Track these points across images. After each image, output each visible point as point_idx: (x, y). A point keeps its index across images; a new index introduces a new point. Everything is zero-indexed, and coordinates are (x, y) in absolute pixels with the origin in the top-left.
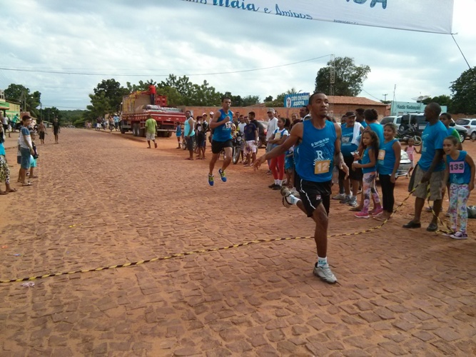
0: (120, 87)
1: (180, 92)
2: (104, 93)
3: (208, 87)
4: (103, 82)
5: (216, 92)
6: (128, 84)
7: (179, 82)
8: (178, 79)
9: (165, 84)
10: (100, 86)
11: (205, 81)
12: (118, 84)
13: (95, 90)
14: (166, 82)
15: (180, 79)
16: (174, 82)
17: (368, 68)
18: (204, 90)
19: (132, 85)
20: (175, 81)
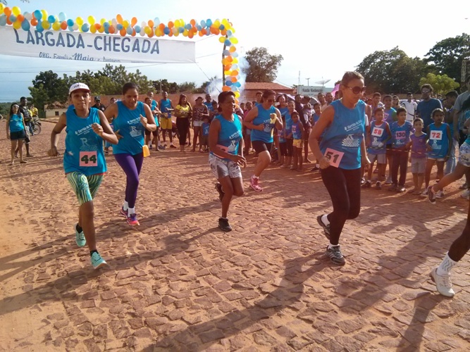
0: (58, 78)
1: (117, 81)
2: (42, 85)
3: (141, 75)
4: (41, 74)
5: (148, 80)
6: (65, 75)
7: (115, 71)
8: (114, 68)
9: (101, 74)
10: (38, 78)
11: (138, 71)
12: (55, 75)
13: (34, 82)
14: (102, 72)
15: (117, 68)
16: (111, 72)
17: (280, 57)
18: (137, 80)
19: (68, 76)
20: (112, 70)
